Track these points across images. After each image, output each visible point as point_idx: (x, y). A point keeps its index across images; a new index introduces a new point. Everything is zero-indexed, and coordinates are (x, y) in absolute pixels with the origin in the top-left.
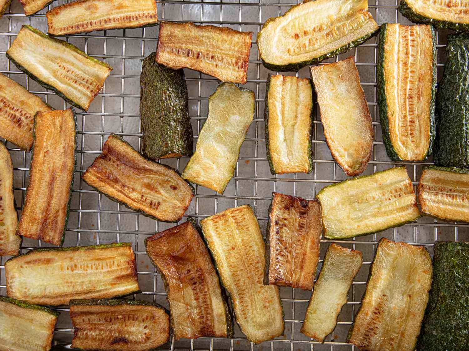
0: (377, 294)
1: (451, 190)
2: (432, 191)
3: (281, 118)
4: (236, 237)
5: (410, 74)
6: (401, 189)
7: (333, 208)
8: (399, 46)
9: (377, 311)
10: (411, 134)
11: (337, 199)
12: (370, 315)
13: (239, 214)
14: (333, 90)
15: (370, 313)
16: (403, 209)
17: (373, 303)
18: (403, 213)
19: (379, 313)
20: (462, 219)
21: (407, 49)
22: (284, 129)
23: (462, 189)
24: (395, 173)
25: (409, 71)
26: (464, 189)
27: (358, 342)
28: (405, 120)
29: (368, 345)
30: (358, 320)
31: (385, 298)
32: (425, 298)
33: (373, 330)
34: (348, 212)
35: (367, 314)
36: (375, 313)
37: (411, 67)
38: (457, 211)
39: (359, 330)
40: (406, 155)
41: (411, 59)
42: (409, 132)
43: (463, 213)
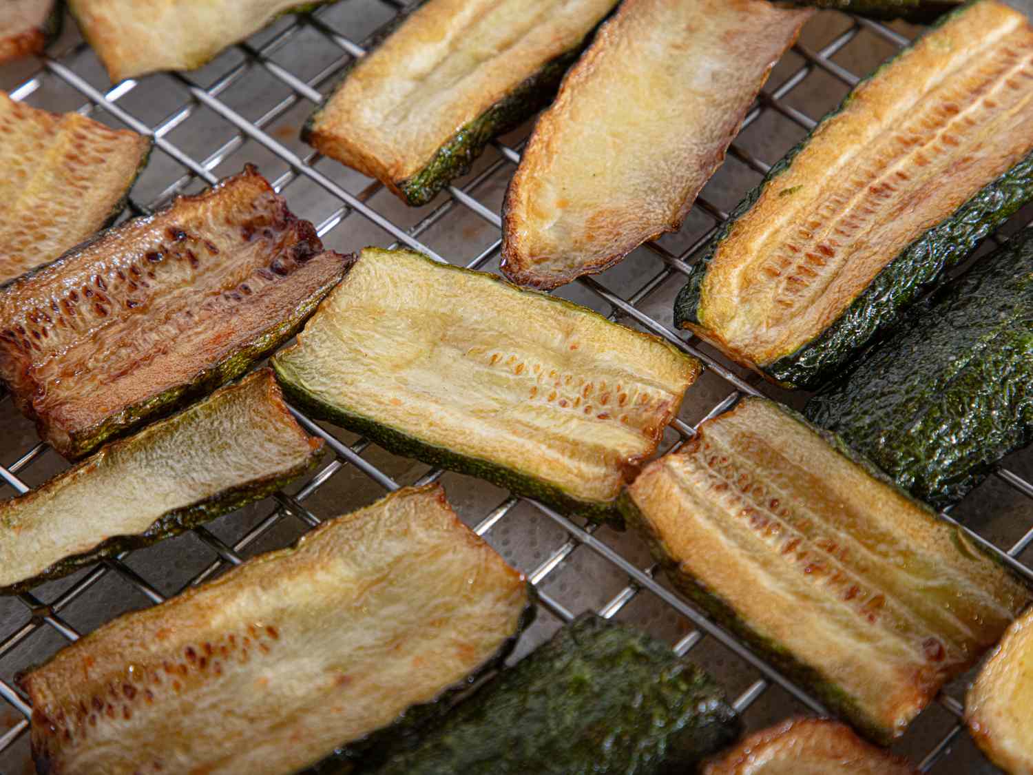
0: (252, 608)
1: (773, 504)
2: (714, 473)
3: (465, 23)
4: (31, 185)
5: (937, 142)
6: (623, 399)
7: (374, 313)
8: (970, 62)
9: (200, 652)
10: (790, 278)
11: (408, 298)
12: (166, 644)
13: (100, 139)
14: (677, 47)
15: (173, 641)
16: (574, 448)
17: (216, 621)
18: (566, 461)
19: (203, 662)
20: (732, 598)
21: (989, 82)
22: (446, 52)
23: (810, 514)
24: (648, 354)
25: (940, 132)
26: (816, 519)
27: (51, 698)
28: (808, 236)
29: (67, 735)
30: (116, 630)
31: (266, 638)
32: (385, 713)
33: (132, 696)
34: (409, 356)
35: (162, 635)
36: (191, 653)
37: (956, 126)
38: (735, 564)
39: (90, 662)
40: (724, 318)
41: (973, 109)
42: (792, 270)
43: (748, 584)
